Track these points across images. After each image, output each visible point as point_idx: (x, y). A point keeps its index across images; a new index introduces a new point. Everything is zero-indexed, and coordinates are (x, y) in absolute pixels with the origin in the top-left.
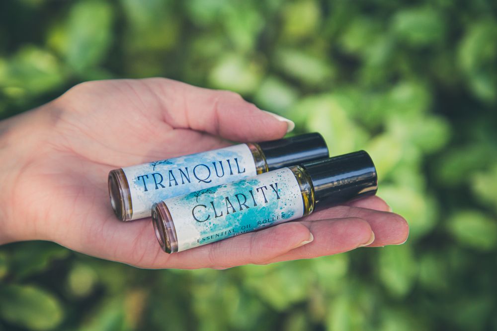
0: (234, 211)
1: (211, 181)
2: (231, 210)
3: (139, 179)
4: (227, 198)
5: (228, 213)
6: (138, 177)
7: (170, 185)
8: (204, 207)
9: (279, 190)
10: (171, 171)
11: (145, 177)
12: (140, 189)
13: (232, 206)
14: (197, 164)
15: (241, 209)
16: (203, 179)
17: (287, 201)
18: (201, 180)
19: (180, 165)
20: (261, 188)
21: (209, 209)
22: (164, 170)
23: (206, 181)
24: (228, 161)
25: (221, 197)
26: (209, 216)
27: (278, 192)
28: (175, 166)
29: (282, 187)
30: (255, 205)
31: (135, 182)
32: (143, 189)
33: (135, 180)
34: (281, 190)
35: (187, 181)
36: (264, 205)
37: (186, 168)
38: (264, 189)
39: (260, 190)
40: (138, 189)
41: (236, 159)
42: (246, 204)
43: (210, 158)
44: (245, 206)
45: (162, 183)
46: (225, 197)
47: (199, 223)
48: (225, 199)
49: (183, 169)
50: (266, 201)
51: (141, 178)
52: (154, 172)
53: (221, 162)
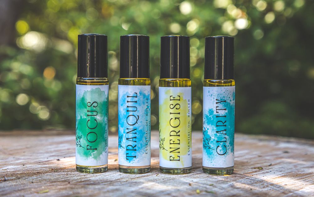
0: (225, 130)
1: (138, 116)
2: (224, 132)
3: (128, 159)
4: (217, 132)
5: (226, 134)
6: (127, 159)
7: (136, 142)
8: (218, 147)
9: (221, 99)
10: (127, 139)
11: (128, 155)
12: (134, 160)
13: (223, 131)
14: (126, 121)
15: (225, 126)
16: (136, 121)
17: (228, 96)
18: (136, 122)
19: (124, 131)
20: (217, 110)
21: (221, 145)
22: (125, 143)
23: (137, 119)
24: (128, 102)
25: (215, 135)
26: (224, 146)
27: (222, 100)
28: (124, 135)
29: (220, 97)
30: (225, 116)
31: (129, 162)
32: (134, 159)
33: (128, 162)
34: (221, 98)
35: (136, 131)
36: (227, 111)
37: (127, 129)
38: (217, 108)
39: (217, 111)
40: (134, 161)
41: (128, 97)
42: (223, 122)
43: (124, 112)
44: (224, 122)
45: (133, 146)
46: (215, 133)
47: (227, 152)
48: (217, 134)
49: (127, 131)
50: (225, 109)
51: (128, 158)
52: (126, 148)
53: (128, 107)
